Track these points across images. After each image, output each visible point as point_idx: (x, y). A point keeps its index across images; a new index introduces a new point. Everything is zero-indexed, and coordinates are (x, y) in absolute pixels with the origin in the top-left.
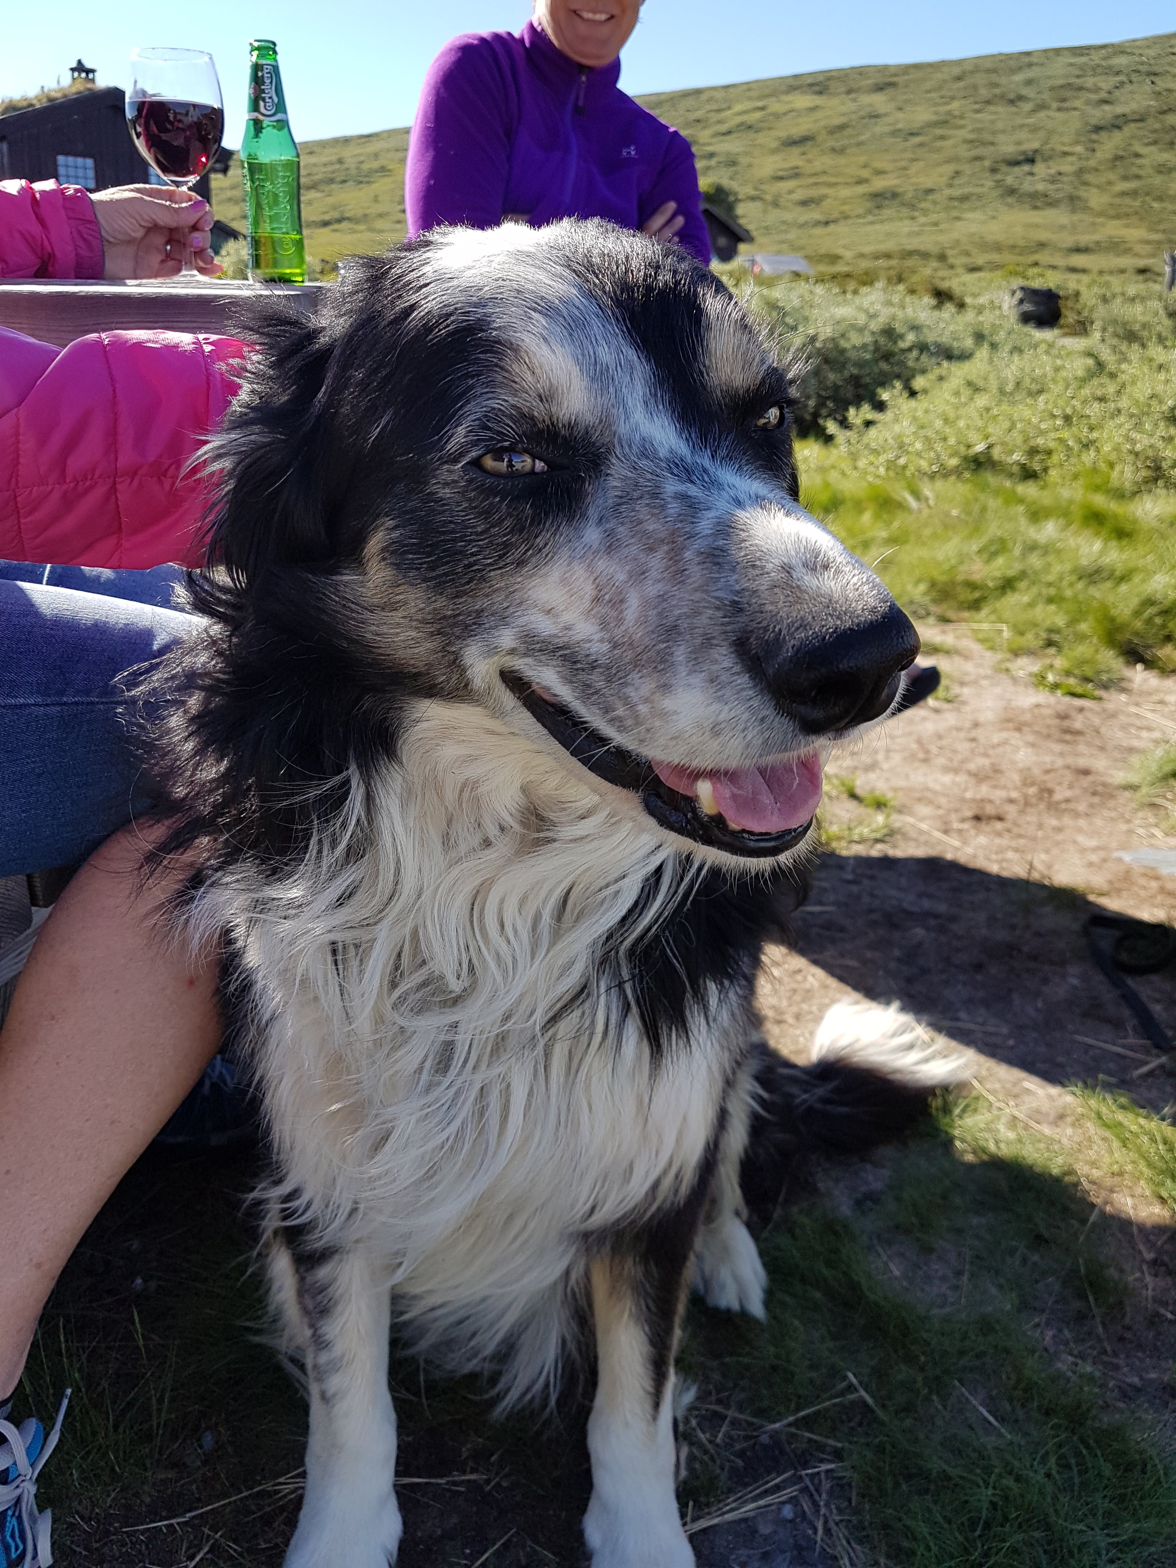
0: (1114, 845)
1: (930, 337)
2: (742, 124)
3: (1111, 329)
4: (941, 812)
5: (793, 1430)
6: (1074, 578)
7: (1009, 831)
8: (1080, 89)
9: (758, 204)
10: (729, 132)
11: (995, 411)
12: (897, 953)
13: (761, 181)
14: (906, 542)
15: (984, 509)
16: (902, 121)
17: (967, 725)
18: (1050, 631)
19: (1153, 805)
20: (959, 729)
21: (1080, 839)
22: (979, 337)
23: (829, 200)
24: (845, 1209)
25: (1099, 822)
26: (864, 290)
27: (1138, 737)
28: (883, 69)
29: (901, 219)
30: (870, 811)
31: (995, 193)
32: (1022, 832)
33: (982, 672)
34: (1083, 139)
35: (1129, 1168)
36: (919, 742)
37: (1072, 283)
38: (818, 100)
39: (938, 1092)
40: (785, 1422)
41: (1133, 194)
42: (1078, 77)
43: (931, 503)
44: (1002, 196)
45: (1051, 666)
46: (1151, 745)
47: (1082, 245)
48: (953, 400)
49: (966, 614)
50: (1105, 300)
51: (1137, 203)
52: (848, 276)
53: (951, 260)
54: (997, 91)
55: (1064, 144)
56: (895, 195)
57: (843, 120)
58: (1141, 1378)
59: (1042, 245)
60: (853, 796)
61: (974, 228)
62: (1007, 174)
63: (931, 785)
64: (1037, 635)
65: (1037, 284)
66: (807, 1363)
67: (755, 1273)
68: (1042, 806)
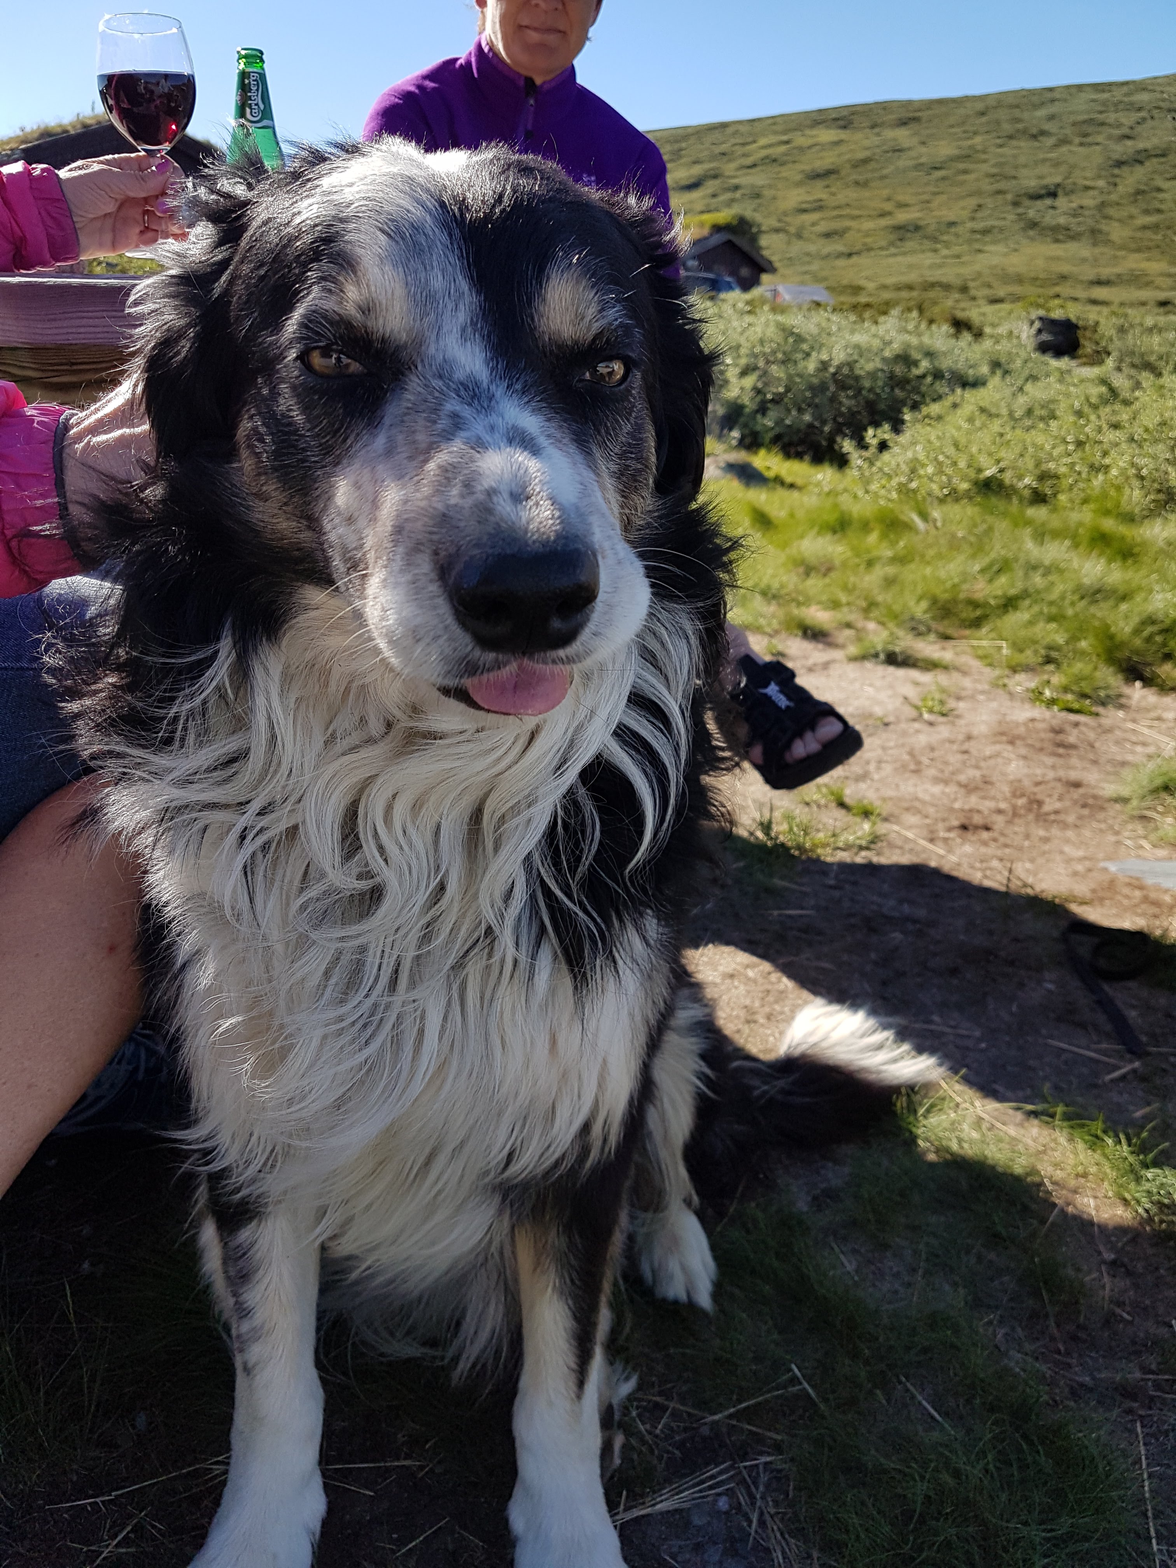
0: (1101, 855)
1: (945, 364)
2: (767, 157)
3: (1128, 360)
4: (928, 821)
5: (734, 1422)
6: (1076, 597)
7: (995, 840)
8: (1103, 124)
9: (781, 236)
10: (754, 166)
11: (1008, 437)
12: (873, 956)
13: (785, 214)
14: (912, 560)
15: (990, 529)
16: (925, 154)
17: (961, 737)
18: (1050, 648)
19: (1143, 818)
20: (952, 742)
21: (1067, 849)
22: (996, 365)
23: (851, 232)
24: (802, 1205)
25: (1087, 833)
26: (882, 319)
27: (1133, 752)
28: (907, 104)
29: (923, 251)
30: (858, 819)
31: (1017, 227)
32: (1009, 842)
33: (979, 687)
34: (1103, 173)
35: (1093, 1169)
36: (911, 753)
37: (1092, 314)
38: (843, 135)
39: (903, 1091)
40: (726, 1413)
41: (1155, 227)
42: (1101, 112)
43: (939, 524)
44: (1024, 229)
45: (1049, 682)
46: (1144, 760)
47: (1104, 278)
48: (966, 426)
49: (967, 632)
50: (1122, 330)
51: (1159, 237)
52: (868, 305)
53: (973, 292)
54: (1020, 126)
55: (1085, 178)
56: (917, 228)
57: (867, 153)
58: (1094, 1378)
59: (1064, 277)
60: (842, 805)
61: (995, 260)
62: (1029, 208)
63: (921, 795)
64: (1036, 652)
65: (1057, 314)
66: (751, 1355)
67: (705, 1265)
68: (1031, 817)
